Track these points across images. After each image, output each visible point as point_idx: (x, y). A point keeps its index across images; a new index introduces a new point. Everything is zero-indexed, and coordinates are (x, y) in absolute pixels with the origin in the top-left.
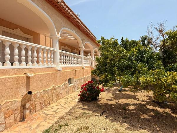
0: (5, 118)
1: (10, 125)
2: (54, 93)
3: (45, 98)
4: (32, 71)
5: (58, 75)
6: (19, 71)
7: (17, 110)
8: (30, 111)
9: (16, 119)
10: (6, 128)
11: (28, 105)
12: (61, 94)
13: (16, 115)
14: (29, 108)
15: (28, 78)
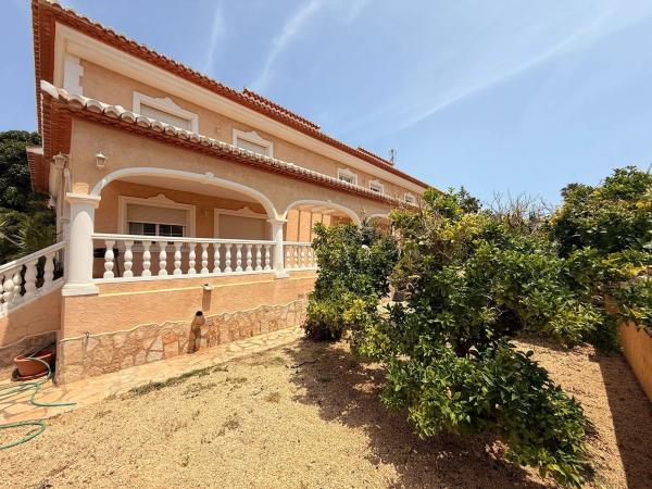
0: (164, 344)
1: (171, 355)
2: (264, 317)
3: (241, 324)
4: (217, 280)
5: (278, 286)
6: (194, 281)
7: (184, 335)
8: (208, 342)
9: (181, 349)
10: (164, 358)
11: (204, 332)
12: (285, 320)
13: (182, 344)
14: (206, 336)
15: (207, 293)
